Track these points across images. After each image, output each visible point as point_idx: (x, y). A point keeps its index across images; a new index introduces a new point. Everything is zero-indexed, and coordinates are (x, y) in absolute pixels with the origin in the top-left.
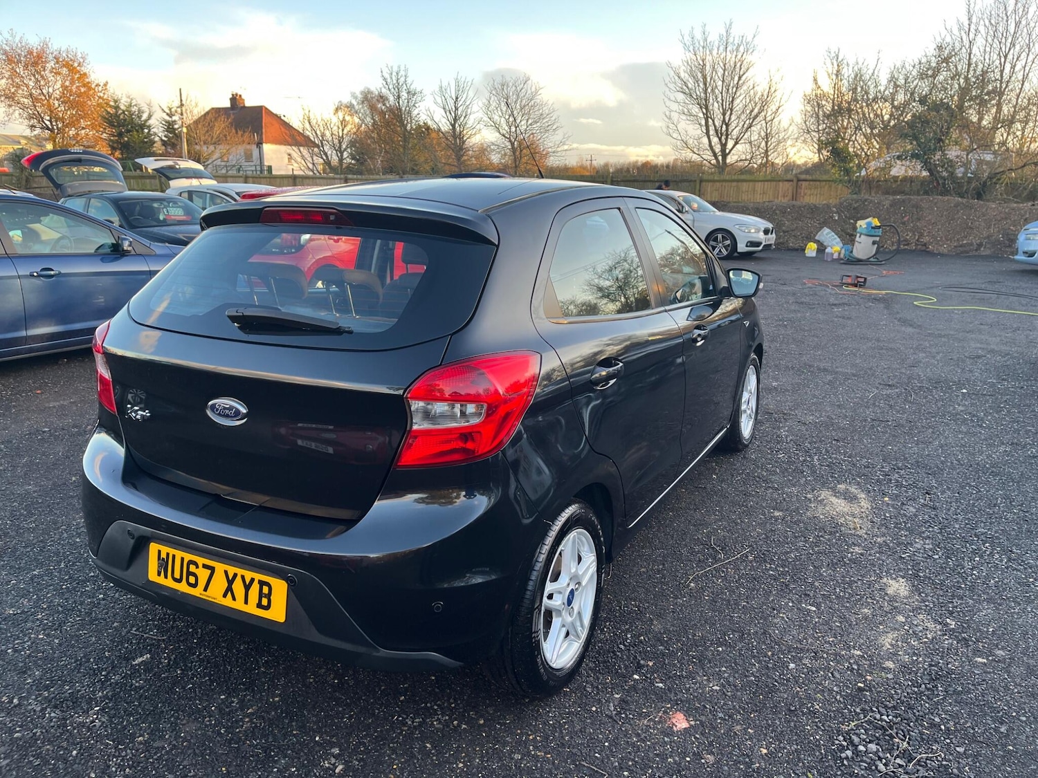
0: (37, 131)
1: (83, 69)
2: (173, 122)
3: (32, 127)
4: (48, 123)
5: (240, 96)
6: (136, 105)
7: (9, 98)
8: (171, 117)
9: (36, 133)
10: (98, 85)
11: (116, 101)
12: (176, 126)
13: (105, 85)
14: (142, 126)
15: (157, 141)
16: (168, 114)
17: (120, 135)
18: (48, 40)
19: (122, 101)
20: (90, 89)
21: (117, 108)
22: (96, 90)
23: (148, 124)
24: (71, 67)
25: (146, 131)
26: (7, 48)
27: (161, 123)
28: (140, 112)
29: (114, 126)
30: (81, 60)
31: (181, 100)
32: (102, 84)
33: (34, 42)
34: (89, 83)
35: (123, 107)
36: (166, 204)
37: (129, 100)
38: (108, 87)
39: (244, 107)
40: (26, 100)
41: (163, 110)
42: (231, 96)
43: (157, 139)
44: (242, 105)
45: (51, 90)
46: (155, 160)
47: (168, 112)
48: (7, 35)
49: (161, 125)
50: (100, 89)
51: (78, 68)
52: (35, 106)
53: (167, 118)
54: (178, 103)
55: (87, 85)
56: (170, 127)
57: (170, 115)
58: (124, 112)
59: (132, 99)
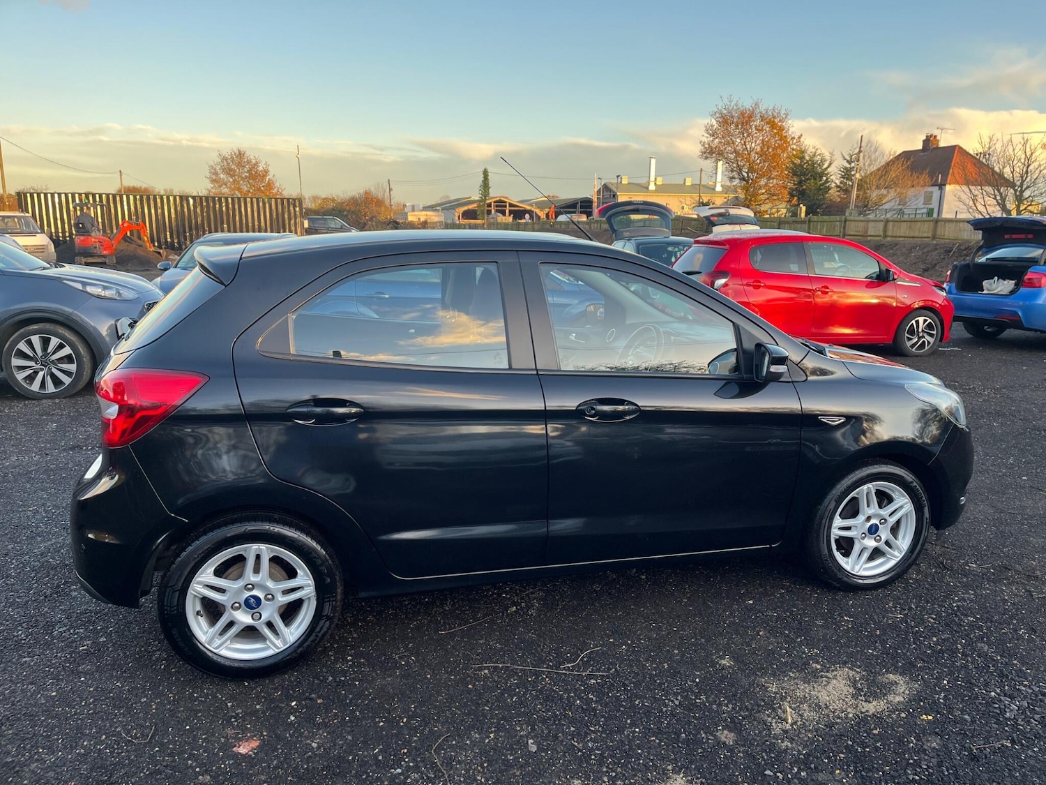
0: (736, 182)
1: (784, 124)
2: (851, 168)
3: (732, 178)
4: (745, 175)
5: (935, 137)
6: (819, 155)
7: (719, 154)
8: (850, 164)
9: (735, 184)
10: (793, 138)
11: (803, 152)
12: (853, 173)
13: (800, 138)
14: (821, 175)
15: (832, 188)
16: (848, 161)
17: (800, 183)
18: (759, 101)
19: (808, 152)
20: (786, 142)
21: (802, 158)
22: (791, 143)
23: (826, 172)
24: (774, 124)
25: (824, 178)
26: (725, 112)
27: (840, 170)
28: (823, 160)
29: (796, 175)
30: (784, 116)
31: (861, 147)
32: (796, 137)
33: (747, 104)
34: (786, 137)
35: (807, 158)
36: (681, 247)
37: (814, 150)
38: (802, 140)
39: (938, 148)
40: (732, 155)
41: (844, 157)
42: (925, 138)
43: (833, 185)
44: (935, 146)
45: (753, 145)
46: (710, 209)
47: (849, 159)
48: (726, 101)
49: (840, 172)
50: (795, 141)
51: (780, 124)
52: (737, 161)
53: (848, 166)
54: (857, 150)
55: (784, 138)
56: (847, 174)
57: (850, 162)
58: (807, 161)
59: (817, 149)
